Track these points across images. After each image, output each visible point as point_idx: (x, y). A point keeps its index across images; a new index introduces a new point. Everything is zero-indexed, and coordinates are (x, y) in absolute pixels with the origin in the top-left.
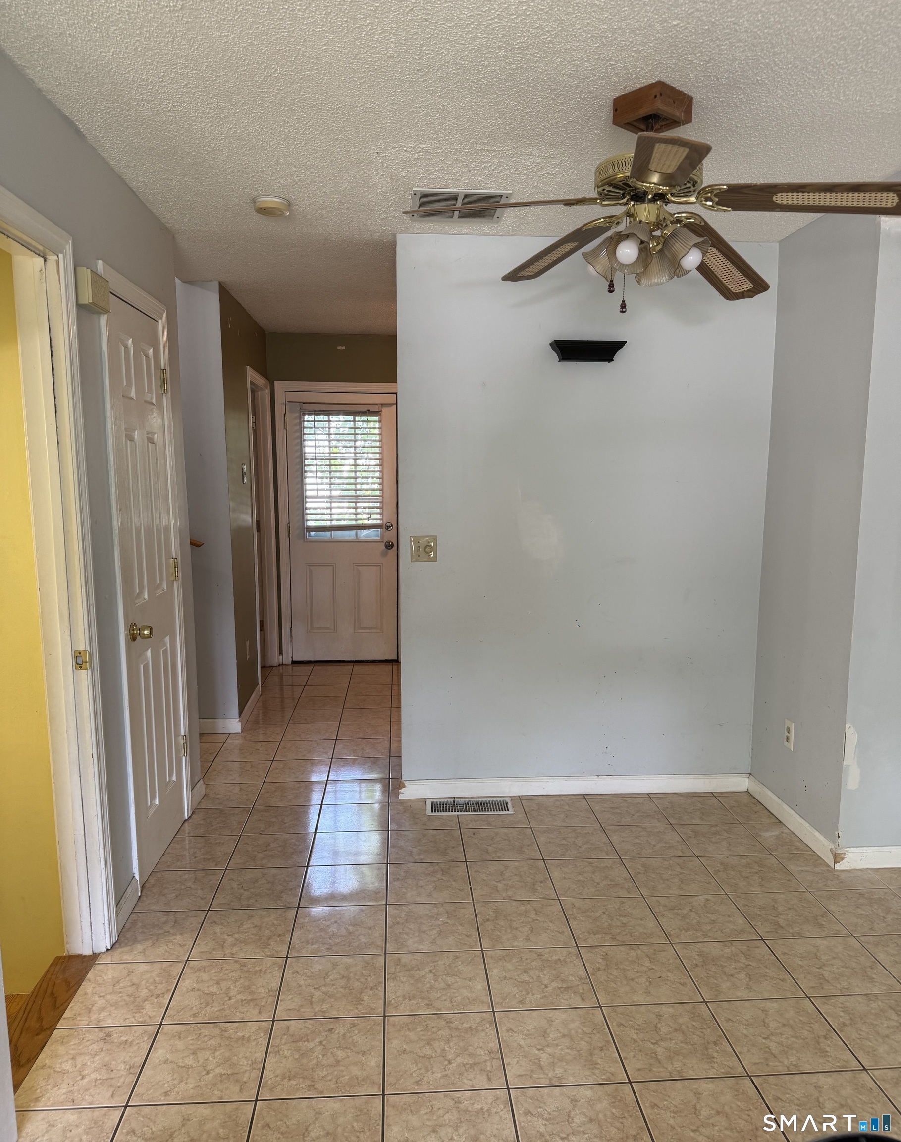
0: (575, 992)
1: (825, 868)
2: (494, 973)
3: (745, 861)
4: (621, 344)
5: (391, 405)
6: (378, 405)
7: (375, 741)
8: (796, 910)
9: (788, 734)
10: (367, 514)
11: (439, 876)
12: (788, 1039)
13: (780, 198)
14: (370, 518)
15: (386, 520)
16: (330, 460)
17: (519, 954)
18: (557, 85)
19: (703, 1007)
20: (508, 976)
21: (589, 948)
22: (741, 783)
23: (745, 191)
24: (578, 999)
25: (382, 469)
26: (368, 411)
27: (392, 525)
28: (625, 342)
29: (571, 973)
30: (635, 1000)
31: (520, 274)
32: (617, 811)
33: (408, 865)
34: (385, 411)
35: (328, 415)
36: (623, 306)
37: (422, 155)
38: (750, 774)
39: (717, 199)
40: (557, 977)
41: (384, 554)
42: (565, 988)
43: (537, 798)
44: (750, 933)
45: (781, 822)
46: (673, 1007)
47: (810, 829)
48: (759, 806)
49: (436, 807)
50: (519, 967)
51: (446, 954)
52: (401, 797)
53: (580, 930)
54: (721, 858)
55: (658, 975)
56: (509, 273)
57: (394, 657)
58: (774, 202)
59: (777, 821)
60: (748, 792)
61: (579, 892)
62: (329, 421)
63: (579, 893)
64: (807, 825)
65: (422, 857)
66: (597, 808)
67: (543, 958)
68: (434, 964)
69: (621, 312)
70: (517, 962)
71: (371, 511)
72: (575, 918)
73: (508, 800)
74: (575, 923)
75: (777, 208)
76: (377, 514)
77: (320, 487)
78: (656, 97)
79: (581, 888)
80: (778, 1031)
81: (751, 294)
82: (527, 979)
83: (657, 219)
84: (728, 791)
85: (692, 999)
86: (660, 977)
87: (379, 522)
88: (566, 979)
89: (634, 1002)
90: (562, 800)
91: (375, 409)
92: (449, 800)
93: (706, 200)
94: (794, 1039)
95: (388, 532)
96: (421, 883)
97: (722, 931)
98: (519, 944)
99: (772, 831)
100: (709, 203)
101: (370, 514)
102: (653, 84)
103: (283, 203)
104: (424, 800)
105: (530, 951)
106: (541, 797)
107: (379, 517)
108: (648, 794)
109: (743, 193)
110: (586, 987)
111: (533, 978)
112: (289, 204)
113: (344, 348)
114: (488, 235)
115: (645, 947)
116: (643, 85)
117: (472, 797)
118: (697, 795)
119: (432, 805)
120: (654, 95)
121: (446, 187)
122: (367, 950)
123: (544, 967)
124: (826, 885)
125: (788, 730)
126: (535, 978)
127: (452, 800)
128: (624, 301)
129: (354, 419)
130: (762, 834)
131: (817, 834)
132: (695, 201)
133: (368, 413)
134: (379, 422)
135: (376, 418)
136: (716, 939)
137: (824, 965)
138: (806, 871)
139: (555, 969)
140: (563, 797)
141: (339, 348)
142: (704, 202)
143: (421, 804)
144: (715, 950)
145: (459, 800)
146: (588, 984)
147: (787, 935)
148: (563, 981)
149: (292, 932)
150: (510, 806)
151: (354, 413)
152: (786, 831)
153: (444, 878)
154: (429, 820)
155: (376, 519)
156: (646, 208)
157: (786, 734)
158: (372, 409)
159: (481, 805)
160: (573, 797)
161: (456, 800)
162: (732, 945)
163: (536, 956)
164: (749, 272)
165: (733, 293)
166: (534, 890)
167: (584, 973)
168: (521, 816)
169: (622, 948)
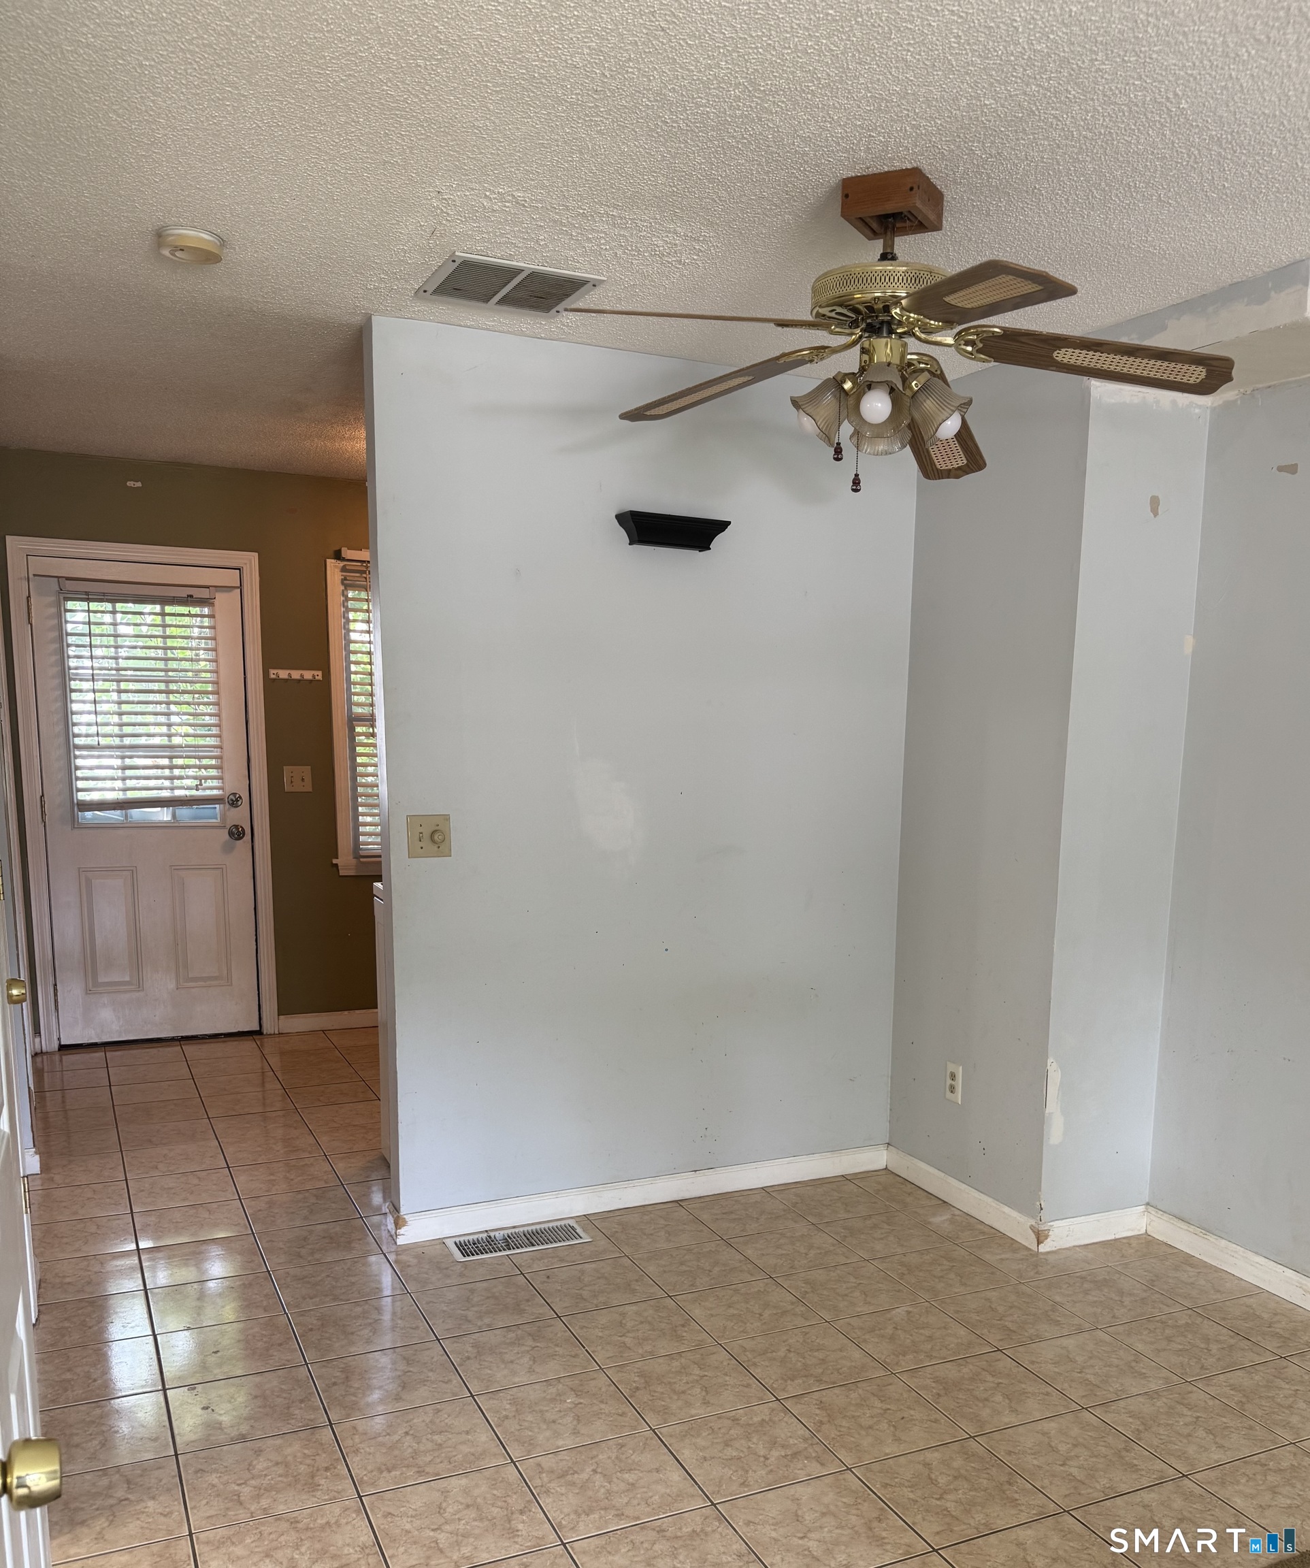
0: (807, 1458)
1: (1026, 1253)
2: (686, 1455)
3: (928, 1257)
4: (722, 526)
5: (230, 588)
6: (208, 587)
7: (301, 1164)
8: (1019, 1308)
9: (953, 1083)
10: (195, 778)
11: (530, 1342)
12: (1086, 1460)
13: (1063, 355)
14: (201, 784)
15: (229, 790)
16: (118, 681)
17: (706, 1425)
18: (779, 148)
19: (971, 1443)
20: (707, 1456)
21: (795, 1399)
22: (876, 1158)
23: (1023, 339)
24: (815, 1464)
25: (219, 699)
26: (191, 596)
27: (240, 797)
28: (729, 523)
29: (789, 1434)
30: (887, 1451)
31: (648, 413)
32: (733, 1216)
33: (474, 1336)
34: (220, 598)
35: (113, 601)
36: (856, 482)
37: (508, 207)
38: (888, 1144)
39: (981, 345)
40: (773, 1443)
41: (227, 849)
42: (792, 1455)
43: (611, 1215)
44: (981, 1344)
45: (945, 1202)
46: (937, 1450)
47: (994, 1205)
48: (909, 1186)
49: (464, 1248)
50: (715, 1441)
51: (603, 1445)
52: (401, 1241)
53: (771, 1378)
54: (897, 1257)
55: (899, 1415)
56: (636, 409)
57: (255, 1027)
58: (1052, 357)
59: (941, 1202)
60: (886, 1168)
61: (741, 1329)
62: (114, 612)
63: (743, 1331)
64: (990, 1200)
65: (487, 1320)
66: (705, 1217)
67: (741, 1422)
68: (593, 1461)
69: (853, 490)
70: (709, 1434)
71: (204, 772)
72: (755, 1364)
73: (572, 1223)
74: (760, 1370)
75: (1052, 366)
76: (212, 778)
77: (103, 730)
78: (912, 189)
79: (740, 1324)
80: (1073, 1454)
81: (960, 472)
82: (734, 1454)
83: (901, 363)
84: (861, 1171)
85: (955, 1437)
86: (903, 1418)
87: (215, 792)
88: (787, 1443)
89: (887, 1454)
90: (650, 1212)
91: (204, 594)
92: (481, 1235)
93: (966, 344)
94: (1094, 1459)
95: (233, 810)
96: (507, 1357)
97: (946, 1348)
98: (698, 1411)
99: (941, 1215)
100: (969, 349)
101: (200, 778)
102: (907, 169)
103: (216, 243)
104: (442, 1242)
105: (719, 1416)
106: (618, 1213)
107: (215, 783)
108: (762, 1188)
109: (1018, 341)
110: (817, 1448)
111: (742, 1451)
112: (223, 243)
113: (139, 484)
114: (522, 334)
115: (864, 1385)
116: (893, 169)
117: (514, 1227)
118: (826, 1181)
119: (458, 1247)
120: (910, 186)
121: (510, 257)
122: (482, 1463)
123: (749, 1434)
124: (1037, 1273)
125: (953, 1077)
126: (745, 1450)
127: (485, 1235)
128: (857, 475)
129: (163, 609)
130: (933, 1220)
131: (1006, 1209)
132: (952, 342)
133: (189, 600)
134: (211, 616)
135: (206, 611)
136: (945, 1358)
137: (1084, 1368)
138: (1007, 1259)
139: (765, 1434)
140: (650, 1208)
141: (130, 484)
142: (964, 347)
143: (438, 1247)
144: (950, 1372)
145: (497, 1234)
146: (818, 1443)
147: (1024, 1339)
148: (783, 1446)
149: (345, 1461)
150: (579, 1230)
151: (164, 601)
152: (957, 1212)
153: (538, 1344)
154: (466, 1268)
155: (211, 789)
156: (887, 344)
157: (949, 1082)
158: (198, 593)
159: (534, 1236)
160: (665, 1206)
161: (492, 1234)
162: (967, 1362)
163: (729, 1422)
164: (970, 443)
165: (937, 469)
166: (680, 1339)
167: (805, 1431)
168: (603, 1243)
169: (837, 1391)
